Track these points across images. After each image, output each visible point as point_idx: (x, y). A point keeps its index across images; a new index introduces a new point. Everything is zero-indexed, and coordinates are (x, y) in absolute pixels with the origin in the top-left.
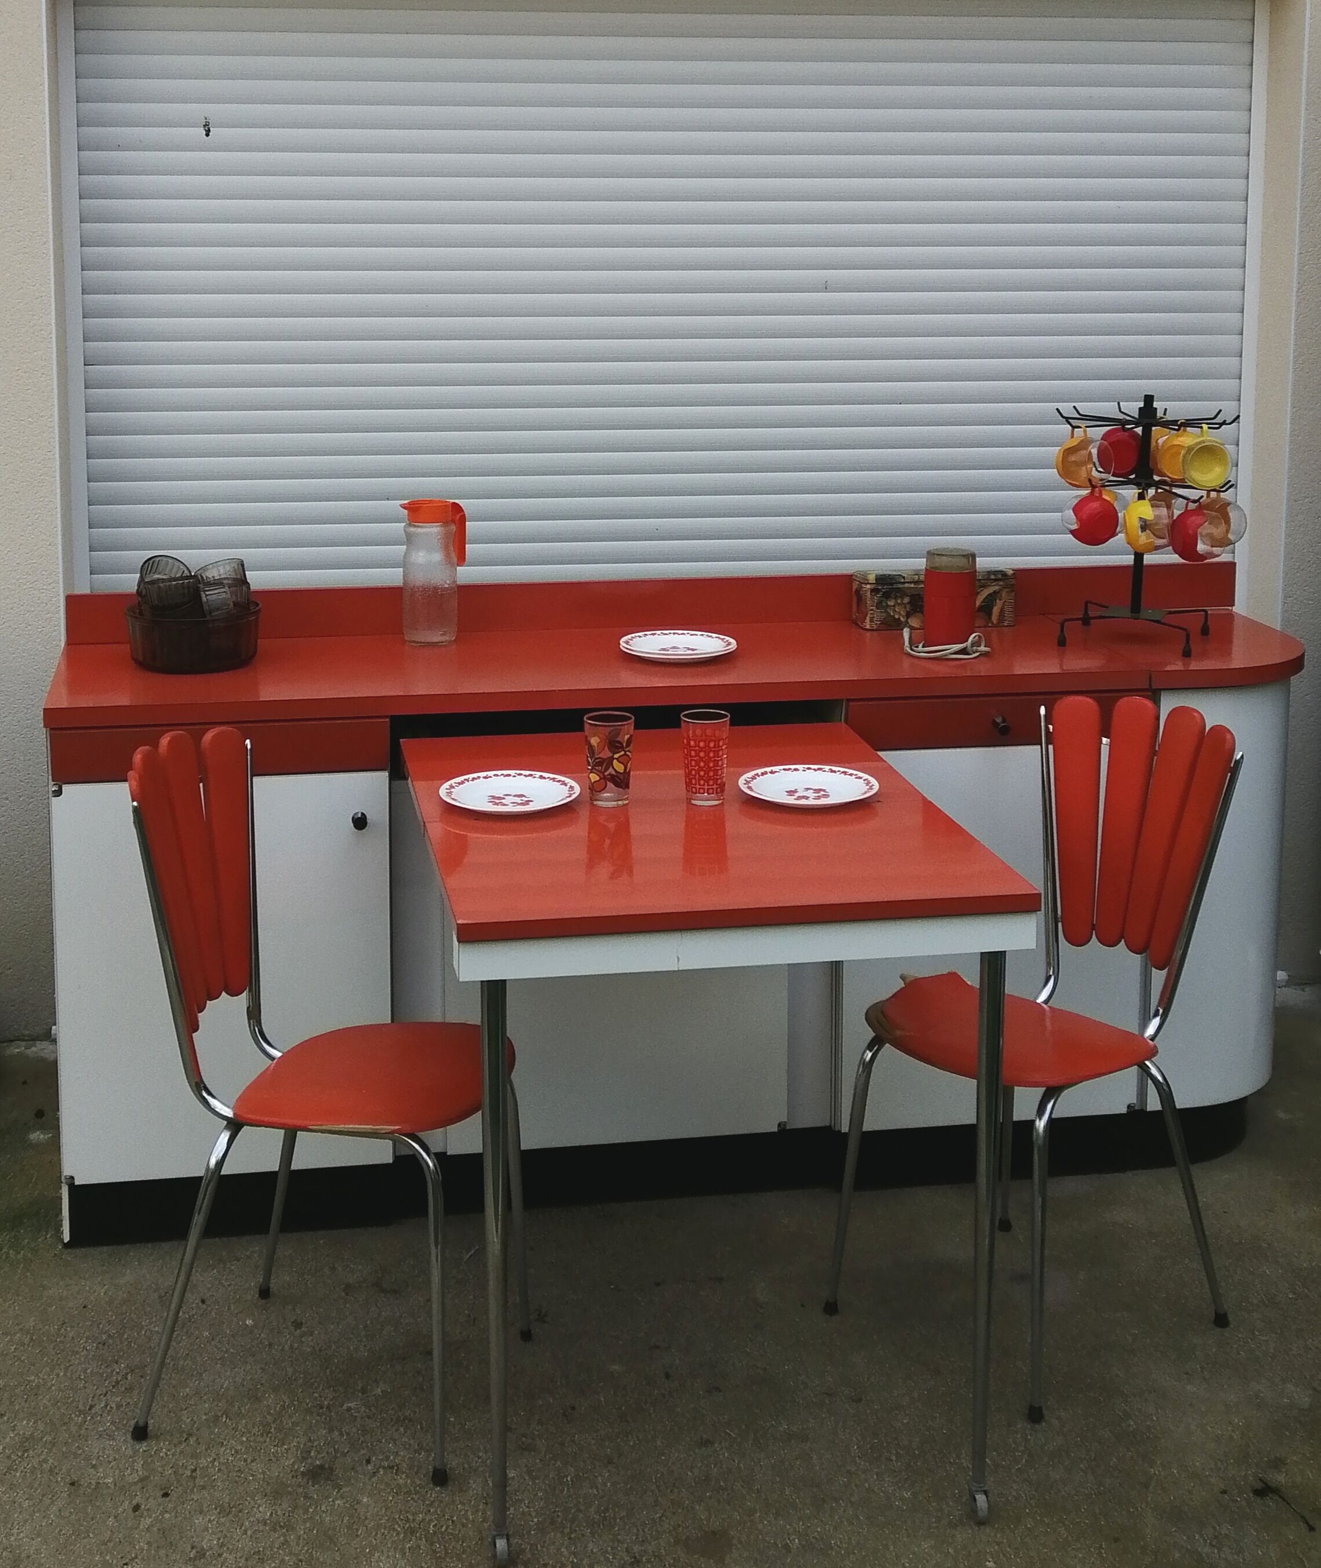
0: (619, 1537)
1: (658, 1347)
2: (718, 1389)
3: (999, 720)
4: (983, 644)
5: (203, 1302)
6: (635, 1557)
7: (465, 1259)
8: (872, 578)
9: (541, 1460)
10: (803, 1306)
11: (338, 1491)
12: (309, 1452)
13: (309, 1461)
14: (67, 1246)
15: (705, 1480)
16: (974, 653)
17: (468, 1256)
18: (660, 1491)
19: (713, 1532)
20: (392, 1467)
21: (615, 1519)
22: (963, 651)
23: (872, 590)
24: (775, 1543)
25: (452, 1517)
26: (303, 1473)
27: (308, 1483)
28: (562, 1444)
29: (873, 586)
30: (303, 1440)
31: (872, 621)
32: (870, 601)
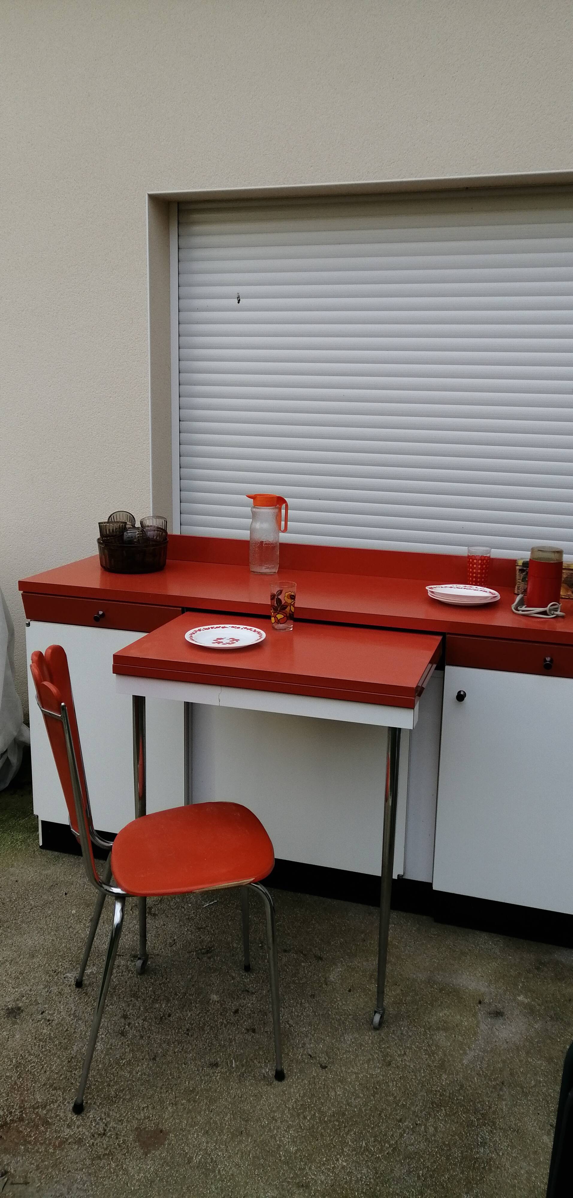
0: (111, 1112)
1: (249, 992)
2: (254, 1031)
3: (548, 659)
4: (559, 610)
5: (66, 894)
6: (105, 1130)
7: (205, 906)
8: (520, 563)
9: (122, 1043)
10: (350, 991)
11: (12, 1026)
12: (23, 996)
13: (18, 1002)
14: (41, 847)
15: (191, 1091)
16: (553, 615)
17: (208, 905)
18: (161, 1088)
19: (161, 1131)
20: (49, 1020)
21: (120, 1098)
22: (544, 613)
23: (520, 570)
24: (187, 1153)
25: (45, 1063)
26: (8, 1009)
27: (5, 1015)
28: (142, 1037)
29: (520, 568)
30: (27, 988)
31: (518, 588)
32: (519, 576)
